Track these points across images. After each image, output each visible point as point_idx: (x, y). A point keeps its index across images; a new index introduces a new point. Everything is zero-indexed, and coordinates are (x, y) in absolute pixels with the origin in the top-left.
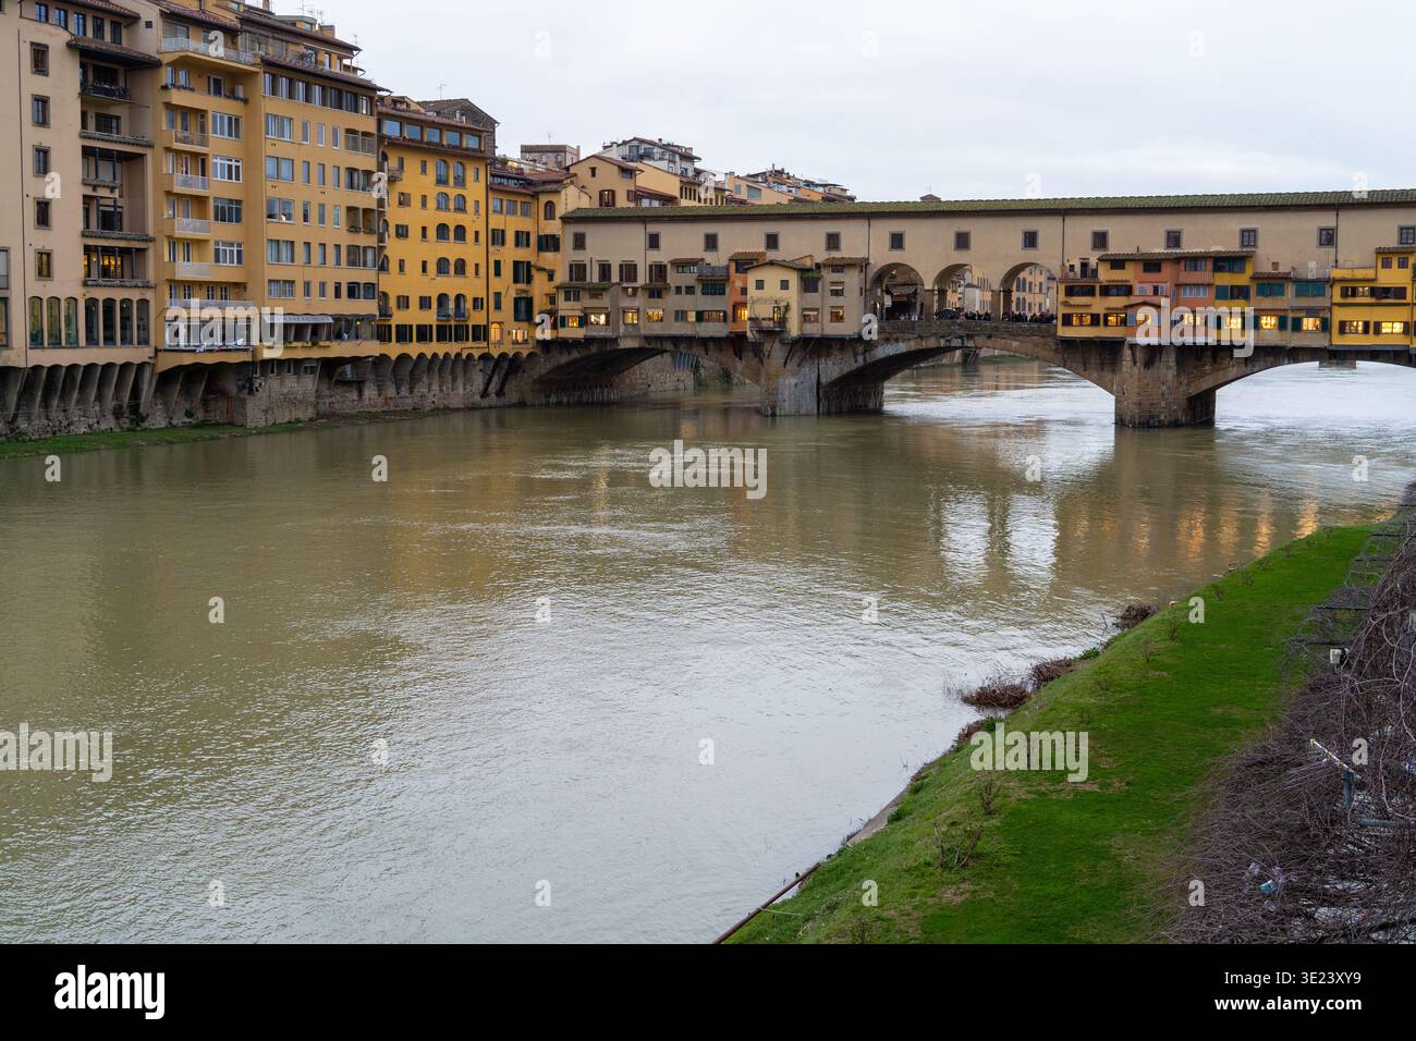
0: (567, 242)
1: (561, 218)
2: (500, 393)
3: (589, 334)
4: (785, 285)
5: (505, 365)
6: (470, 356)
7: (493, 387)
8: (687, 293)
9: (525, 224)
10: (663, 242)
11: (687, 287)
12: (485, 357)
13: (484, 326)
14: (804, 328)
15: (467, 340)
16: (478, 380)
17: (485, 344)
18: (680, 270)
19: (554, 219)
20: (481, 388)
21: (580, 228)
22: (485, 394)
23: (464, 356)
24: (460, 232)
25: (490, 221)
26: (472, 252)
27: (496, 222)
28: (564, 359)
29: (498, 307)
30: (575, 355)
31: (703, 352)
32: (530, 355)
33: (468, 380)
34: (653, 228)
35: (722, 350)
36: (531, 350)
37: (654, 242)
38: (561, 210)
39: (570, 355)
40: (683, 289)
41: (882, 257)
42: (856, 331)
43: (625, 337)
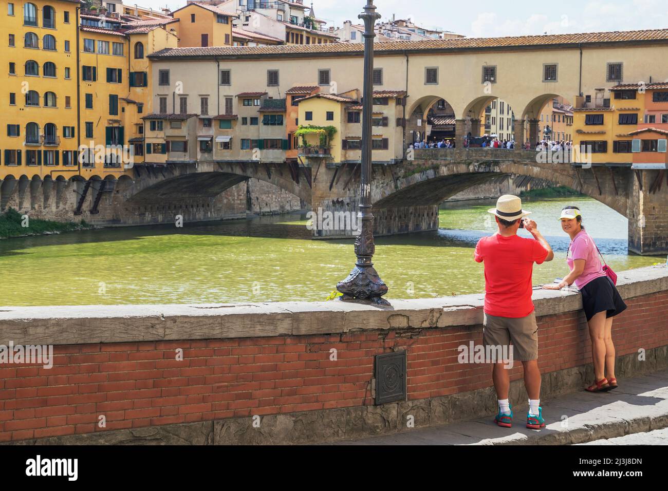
0: (154, 79)
1: (147, 57)
2: (94, 211)
3: (171, 159)
4: (330, 116)
5: (98, 186)
6: (60, 178)
7: (86, 206)
8: (252, 124)
9: (117, 62)
10: (233, 78)
11: (252, 118)
12: (77, 179)
13: (75, 152)
14: (347, 156)
15: (57, 163)
16: (72, 199)
17: (76, 168)
18: (246, 103)
19: (143, 58)
20: (75, 206)
21: (164, 66)
22: (78, 211)
23: (54, 179)
24: (50, 69)
25: (81, 58)
26: (63, 86)
27: (87, 59)
28: (153, 181)
29: (90, 134)
30: (161, 178)
31: (267, 177)
32: (123, 178)
33: (60, 198)
34: (224, 66)
35: (282, 174)
36: (123, 174)
37: (225, 78)
38: (149, 50)
39: (156, 178)
40: (249, 121)
41: (418, 90)
42: (393, 157)
43: (202, 162)
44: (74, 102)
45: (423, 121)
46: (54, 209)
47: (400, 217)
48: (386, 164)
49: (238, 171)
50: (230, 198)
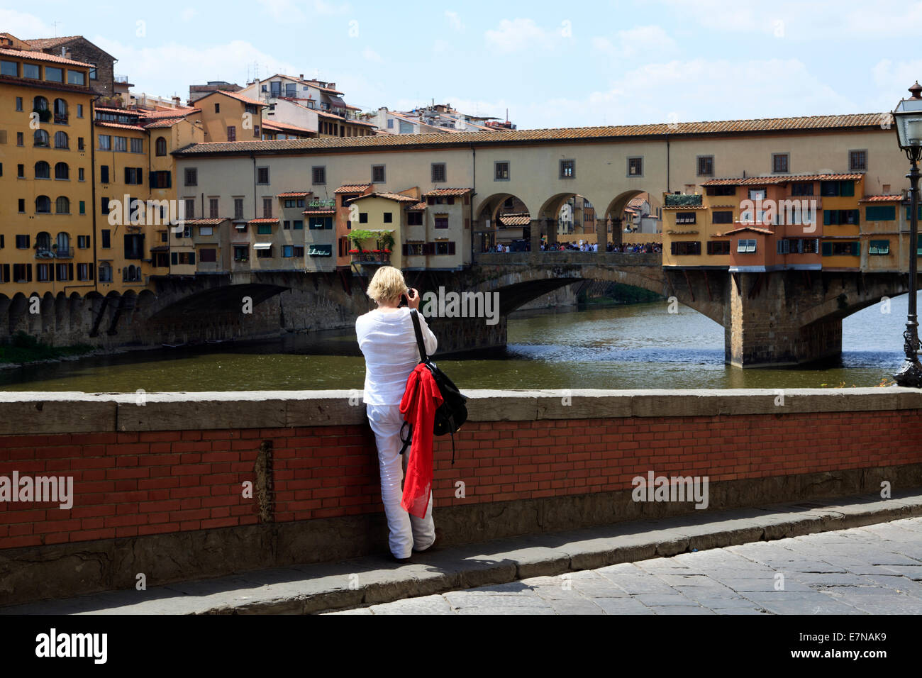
0: (178, 178)
1: (172, 154)
2: (112, 331)
3: (200, 270)
4: (388, 218)
5: (116, 304)
6: (75, 295)
7: (103, 327)
8: (295, 228)
9: (137, 161)
10: (272, 176)
11: (295, 222)
12: (93, 296)
13: (91, 264)
14: (408, 262)
15: (71, 278)
16: (88, 319)
17: (92, 283)
18: (288, 204)
19: (165, 155)
20: (91, 327)
21: (190, 164)
22: (94, 333)
23: (68, 295)
24: (62, 170)
25: (96, 157)
26: (75, 190)
27: (102, 158)
28: (179, 296)
29: (106, 244)
30: (188, 292)
31: (314, 288)
32: (144, 293)
33: (75, 319)
34: (262, 163)
35: (331, 285)
36: (144, 288)
37: (263, 176)
38: (172, 146)
39: (183, 292)
40: (292, 224)
41: (488, 187)
42: (461, 264)
43: (237, 273)
44: (88, 208)
45: (491, 222)
46: (67, 330)
47: (466, 331)
48: (453, 271)
49: (280, 283)
50: (262, 313)
